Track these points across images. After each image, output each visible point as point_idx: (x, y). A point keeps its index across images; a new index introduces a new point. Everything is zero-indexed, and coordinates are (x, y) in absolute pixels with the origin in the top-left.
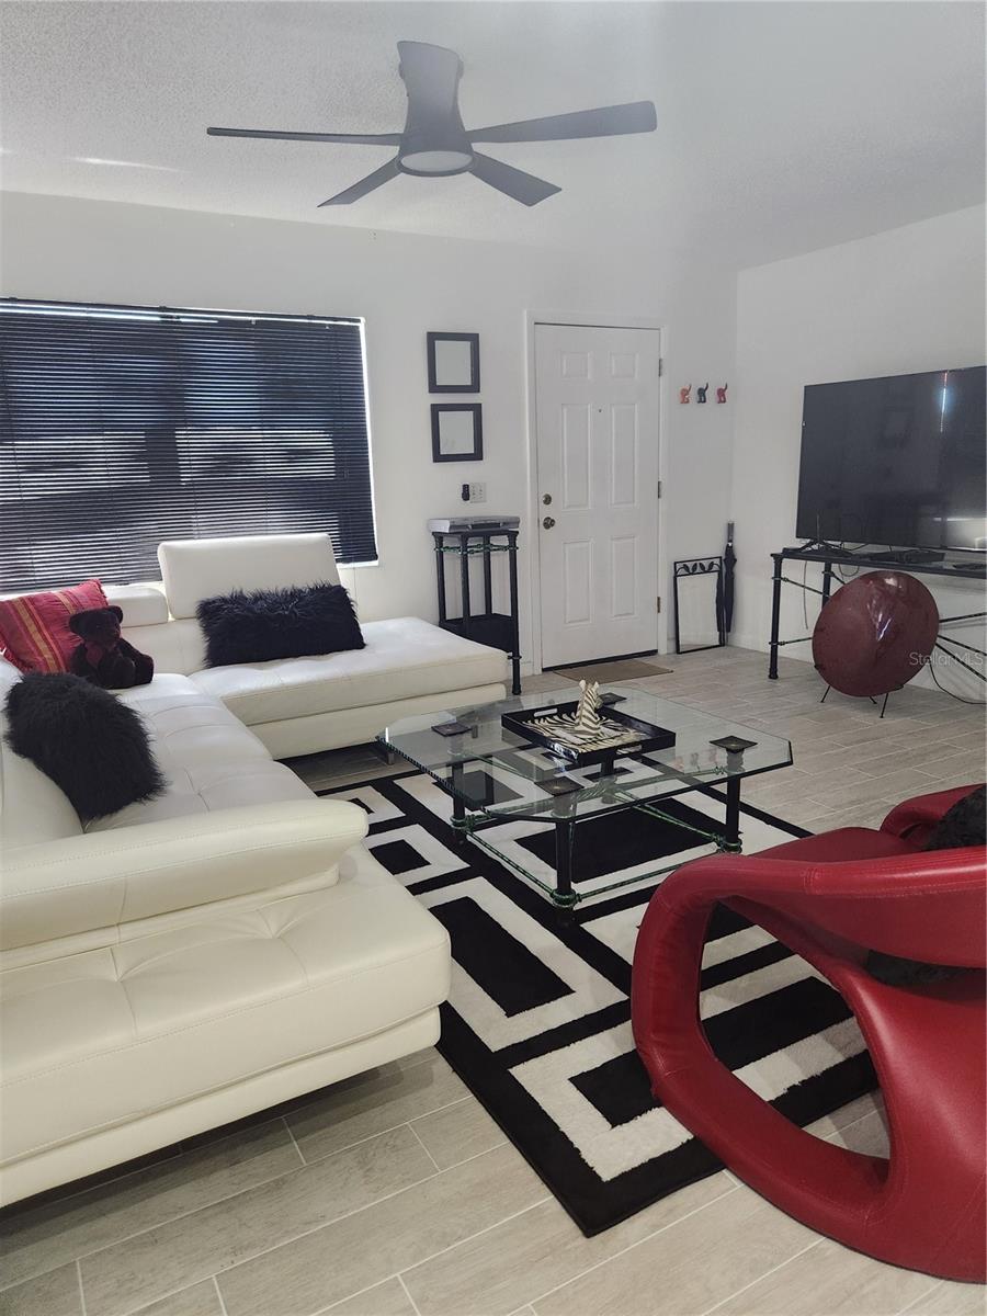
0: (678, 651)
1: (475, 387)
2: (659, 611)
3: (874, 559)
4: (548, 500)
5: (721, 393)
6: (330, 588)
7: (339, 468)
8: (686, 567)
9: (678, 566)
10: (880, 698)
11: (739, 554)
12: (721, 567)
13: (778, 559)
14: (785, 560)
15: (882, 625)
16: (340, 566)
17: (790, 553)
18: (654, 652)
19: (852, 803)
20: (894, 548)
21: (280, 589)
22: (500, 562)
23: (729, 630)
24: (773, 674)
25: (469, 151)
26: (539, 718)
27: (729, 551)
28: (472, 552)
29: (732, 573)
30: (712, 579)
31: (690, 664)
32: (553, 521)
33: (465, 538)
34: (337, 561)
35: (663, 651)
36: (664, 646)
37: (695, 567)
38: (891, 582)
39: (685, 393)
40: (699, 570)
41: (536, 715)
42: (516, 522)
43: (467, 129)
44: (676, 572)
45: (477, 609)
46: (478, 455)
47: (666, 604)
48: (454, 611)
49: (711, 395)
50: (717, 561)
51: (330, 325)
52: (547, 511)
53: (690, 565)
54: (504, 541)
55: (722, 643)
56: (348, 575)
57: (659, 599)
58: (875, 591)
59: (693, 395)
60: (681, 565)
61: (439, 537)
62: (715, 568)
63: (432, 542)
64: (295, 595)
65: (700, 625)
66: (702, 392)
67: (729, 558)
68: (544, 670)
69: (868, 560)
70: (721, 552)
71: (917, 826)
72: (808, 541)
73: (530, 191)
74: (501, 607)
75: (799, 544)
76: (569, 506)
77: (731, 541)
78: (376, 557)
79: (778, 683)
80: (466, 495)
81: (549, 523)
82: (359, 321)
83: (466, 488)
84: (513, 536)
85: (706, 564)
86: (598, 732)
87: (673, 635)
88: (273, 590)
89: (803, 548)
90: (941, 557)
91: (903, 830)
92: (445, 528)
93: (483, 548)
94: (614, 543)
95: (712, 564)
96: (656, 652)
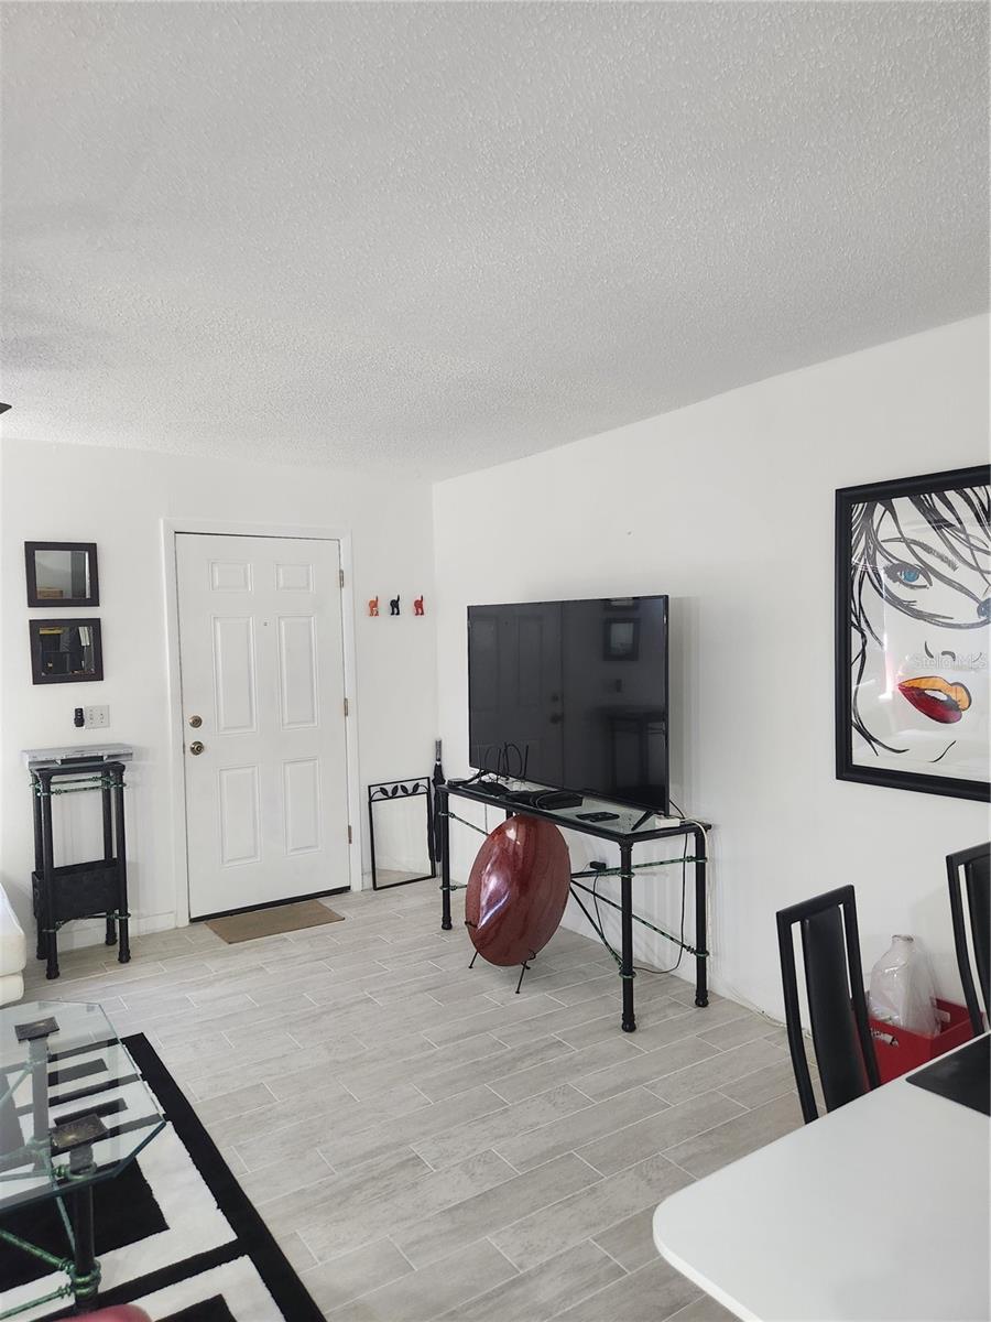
0: (375, 888)
1: (91, 600)
2: (350, 841)
4: (197, 722)
5: (419, 605)
8: (384, 791)
9: (373, 790)
10: (519, 968)
11: (447, 774)
12: (429, 790)
18: (347, 889)
23: (438, 860)
24: (447, 925)
27: (438, 771)
30: (421, 802)
32: (204, 746)
33: (46, 776)
35: (356, 888)
36: (358, 882)
37: (395, 789)
39: (374, 605)
40: (400, 792)
42: (131, 753)
44: (370, 797)
46: (95, 674)
47: (362, 833)
49: (406, 606)
50: (425, 782)
52: (194, 735)
53: (389, 788)
55: (433, 874)
57: (350, 828)
59: (384, 607)
60: (378, 788)
62: (421, 790)
66: (395, 604)
67: (438, 780)
68: (193, 921)
70: (428, 772)
72: (480, 771)
75: (469, 773)
76: (226, 729)
77: (439, 760)
80: (80, 719)
81: (198, 749)
83: (80, 712)
84: (116, 771)
85: (410, 786)
87: (369, 869)
89: (473, 779)
93: (99, 783)
94: (288, 768)
95: (416, 787)
96: (349, 888)
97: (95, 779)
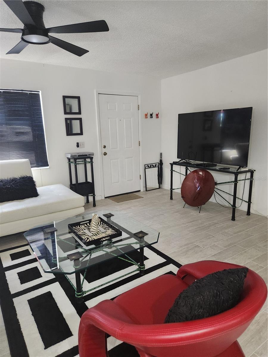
0: (146, 191)
1: (80, 113)
2: (140, 179)
3: (197, 166)
4: (105, 147)
5: (157, 115)
6: (27, 177)
7: (34, 136)
8: (148, 166)
9: (146, 166)
10: (200, 207)
11: (163, 162)
12: (159, 166)
13: (172, 165)
14: (173, 165)
15: (198, 187)
16: (32, 169)
17: (175, 163)
18: (139, 191)
19: (185, 245)
20: (204, 162)
21: (9, 178)
22: (89, 166)
23: (161, 184)
24: (171, 198)
26: (82, 225)
27: (161, 161)
28: (78, 164)
29: (162, 167)
30: (156, 169)
31: (150, 194)
32: (106, 153)
33: (75, 159)
34: (32, 167)
35: (142, 190)
36: (142, 189)
37: (151, 166)
38: (201, 173)
39: (146, 115)
40: (152, 167)
41: (81, 223)
42: (93, 154)
43: (46, 28)
44: (145, 168)
46: (81, 133)
47: (143, 177)
49: (154, 116)
50: (157, 164)
51: (29, 93)
52: (104, 150)
53: (149, 165)
54: (88, 160)
55: (160, 188)
56: (36, 173)
57: (140, 175)
58: (196, 176)
59: (149, 116)
61: (69, 159)
62: (157, 166)
63: (67, 161)
64: (14, 180)
65: (153, 182)
66: (151, 115)
67: (161, 163)
68: (105, 198)
69: (196, 166)
70: (159, 161)
71: (187, 275)
72: (180, 159)
73: (79, 52)
75: (178, 160)
76: (112, 149)
77: (161, 158)
78: (48, 165)
79: (173, 201)
80: (78, 146)
81: (105, 154)
82: (39, 92)
83: (78, 144)
84: (92, 158)
85: (154, 165)
87: (145, 186)
88: (6, 178)
89: (179, 161)
90: (216, 165)
91: (183, 276)
92: (69, 157)
93: (84, 162)
94: (126, 159)
95: (156, 165)
96: (140, 191)
97: (82, 161)
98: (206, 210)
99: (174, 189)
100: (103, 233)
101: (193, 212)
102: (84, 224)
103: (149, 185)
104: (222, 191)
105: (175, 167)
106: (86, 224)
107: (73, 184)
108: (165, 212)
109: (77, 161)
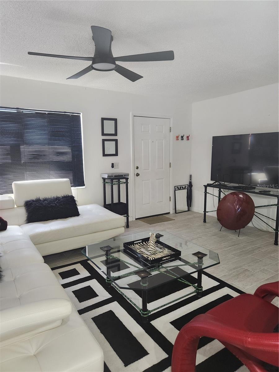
0: (176, 213)
1: (116, 134)
2: (170, 201)
3: (235, 188)
4: (137, 168)
5: (188, 137)
6: (69, 196)
7: (73, 157)
8: (178, 188)
9: (176, 187)
10: (238, 231)
11: (193, 184)
12: (188, 188)
13: (206, 187)
14: (208, 187)
15: (238, 209)
16: (72, 188)
17: (209, 185)
20: (240, 185)
21: (52, 197)
22: (123, 187)
23: (190, 206)
24: (205, 221)
25: (115, 64)
26: (136, 244)
27: (190, 183)
28: (114, 184)
29: (191, 189)
30: (185, 191)
31: (180, 217)
32: (139, 174)
33: (112, 180)
34: (72, 186)
35: (171, 213)
36: (172, 211)
38: (241, 196)
39: (177, 137)
40: (182, 188)
41: (135, 243)
42: (128, 175)
43: (114, 57)
44: (175, 189)
45: (116, 201)
46: (116, 154)
47: (172, 199)
48: (108, 202)
49: (185, 138)
50: (187, 186)
51: (71, 115)
52: (137, 171)
53: (179, 187)
54: (124, 180)
55: (189, 210)
56: (75, 191)
57: (170, 197)
58: (236, 199)
59: (180, 138)
60: (177, 187)
61: (104, 179)
62: (186, 188)
63: (102, 181)
64: (57, 199)
65: (182, 205)
66: (182, 137)
67: (190, 185)
68: (136, 219)
69: (233, 188)
70: (188, 183)
71: (268, 294)
72: (214, 181)
73: (133, 77)
74: (123, 200)
75: (212, 182)
76: (144, 170)
77: (191, 180)
78: (84, 185)
79: (206, 224)
80: (113, 166)
81: (138, 175)
82: (80, 114)
83: (113, 164)
84: (127, 179)
85: (184, 187)
86: (156, 250)
87: (174, 208)
88: (50, 197)
89: (213, 183)
90: (255, 188)
92: (106, 176)
93: (117, 183)
94: (157, 181)
95: (185, 187)
96: (170, 213)
97: (116, 182)
98: (244, 234)
99: (208, 212)
100: (160, 252)
101: (232, 236)
102: (137, 243)
103: (179, 208)
104: (261, 214)
105: (209, 189)
106: (139, 243)
107: (106, 204)
108: (203, 235)
109: (113, 181)
